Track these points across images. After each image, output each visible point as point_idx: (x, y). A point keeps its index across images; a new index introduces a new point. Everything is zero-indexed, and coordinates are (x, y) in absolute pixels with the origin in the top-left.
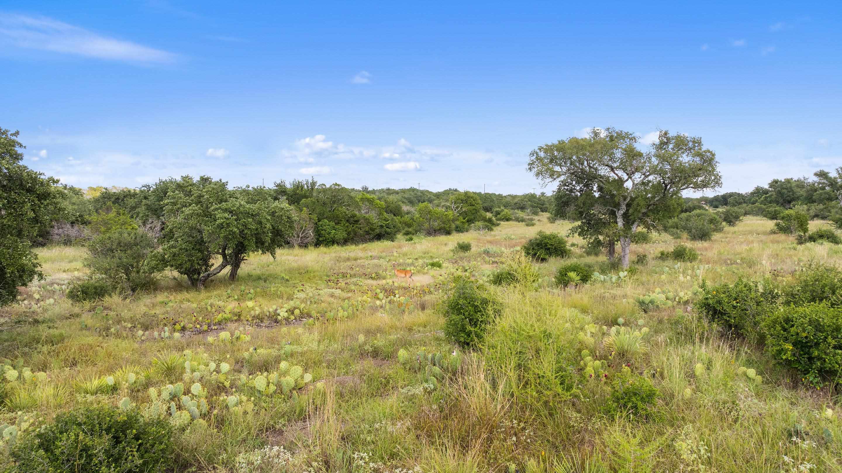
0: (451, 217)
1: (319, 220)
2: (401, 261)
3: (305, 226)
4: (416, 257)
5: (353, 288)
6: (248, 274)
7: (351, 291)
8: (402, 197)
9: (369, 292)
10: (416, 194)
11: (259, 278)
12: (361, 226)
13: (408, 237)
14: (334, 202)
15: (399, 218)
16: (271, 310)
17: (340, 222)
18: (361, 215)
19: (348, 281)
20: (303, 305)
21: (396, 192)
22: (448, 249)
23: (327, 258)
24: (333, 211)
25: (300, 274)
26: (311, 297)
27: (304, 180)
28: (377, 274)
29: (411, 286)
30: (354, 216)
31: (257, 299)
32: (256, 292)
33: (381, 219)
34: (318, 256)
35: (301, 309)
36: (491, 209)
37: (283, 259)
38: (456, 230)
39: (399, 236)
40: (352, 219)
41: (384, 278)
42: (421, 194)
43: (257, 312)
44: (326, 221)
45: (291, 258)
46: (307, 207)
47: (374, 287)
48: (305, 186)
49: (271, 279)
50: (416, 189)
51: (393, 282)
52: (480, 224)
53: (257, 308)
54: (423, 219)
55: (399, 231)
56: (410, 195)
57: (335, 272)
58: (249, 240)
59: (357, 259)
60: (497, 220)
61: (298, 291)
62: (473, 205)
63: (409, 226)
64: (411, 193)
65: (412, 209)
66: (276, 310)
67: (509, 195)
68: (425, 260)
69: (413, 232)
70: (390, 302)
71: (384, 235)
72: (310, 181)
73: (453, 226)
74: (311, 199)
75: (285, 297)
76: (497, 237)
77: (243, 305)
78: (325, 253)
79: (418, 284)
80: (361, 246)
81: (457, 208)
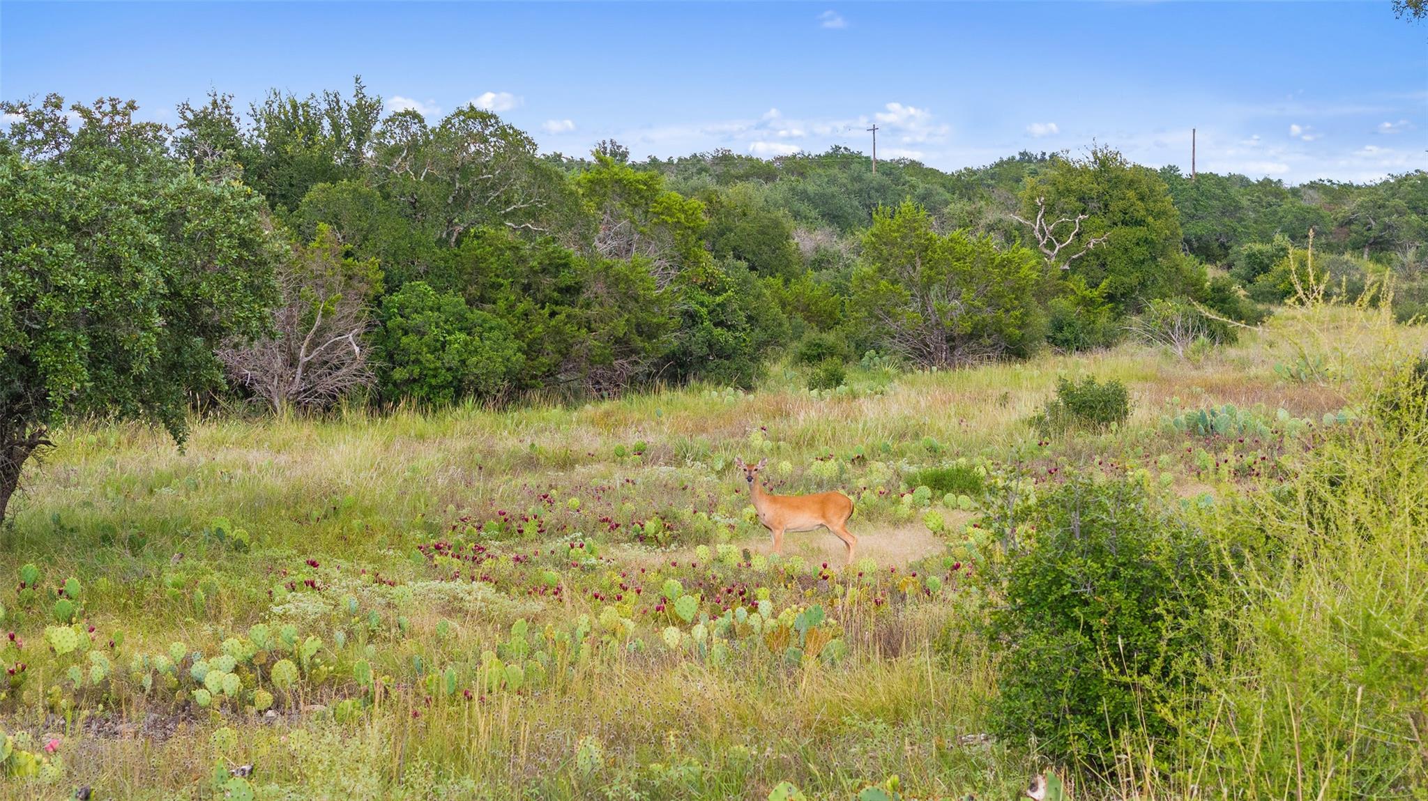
0: (1028, 274)
1: (392, 286)
2: (786, 466)
3: (326, 313)
4: (862, 449)
5: (552, 575)
6: (57, 521)
7: (540, 589)
8: (793, 189)
9: (630, 595)
10: (859, 179)
11: (106, 537)
12: (595, 310)
13: (820, 371)
14: (461, 201)
15: (777, 282)
16: (162, 662)
17: (491, 294)
18: (593, 258)
19: (529, 551)
20: (311, 645)
21: (763, 172)
22: (1015, 417)
23: (429, 457)
24: (458, 242)
25: (302, 520)
26: (350, 614)
27: (320, 96)
28: (668, 521)
29: (834, 570)
30: (557, 265)
31: (98, 621)
32: (92, 593)
33: (690, 282)
34: (387, 448)
35: (305, 660)
36: (1225, 247)
37: (219, 457)
38: (1053, 341)
39: (778, 368)
40: (547, 281)
41: (705, 538)
42: (887, 181)
43: (97, 673)
44: (422, 286)
45: (259, 457)
46: (336, 221)
47: (653, 577)
48: (326, 123)
49: (164, 541)
50: (859, 156)
51: (746, 555)
52: (1171, 308)
53: (96, 656)
54: (894, 282)
55: (773, 341)
56: (832, 181)
57: (464, 512)
58: (58, 345)
59: (576, 461)
60: (1255, 297)
61: (292, 587)
62: (1139, 223)
63: (827, 321)
64: (835, 171)
65: (841, 246)
66: (187, 662)
67: (1313, 186)
68: (903, 465)
69: (844, 347)
70: (731, 633)
71: (703, 360)
72: (348, 98)
73: (1041, 320)
74: (355, 183)
75: (230, 609)
76: (1253, 372)
77: (31, 645)
78: (421, 437)
79: (869, 565)
80: (590, 409)
81: (1060, 234)
